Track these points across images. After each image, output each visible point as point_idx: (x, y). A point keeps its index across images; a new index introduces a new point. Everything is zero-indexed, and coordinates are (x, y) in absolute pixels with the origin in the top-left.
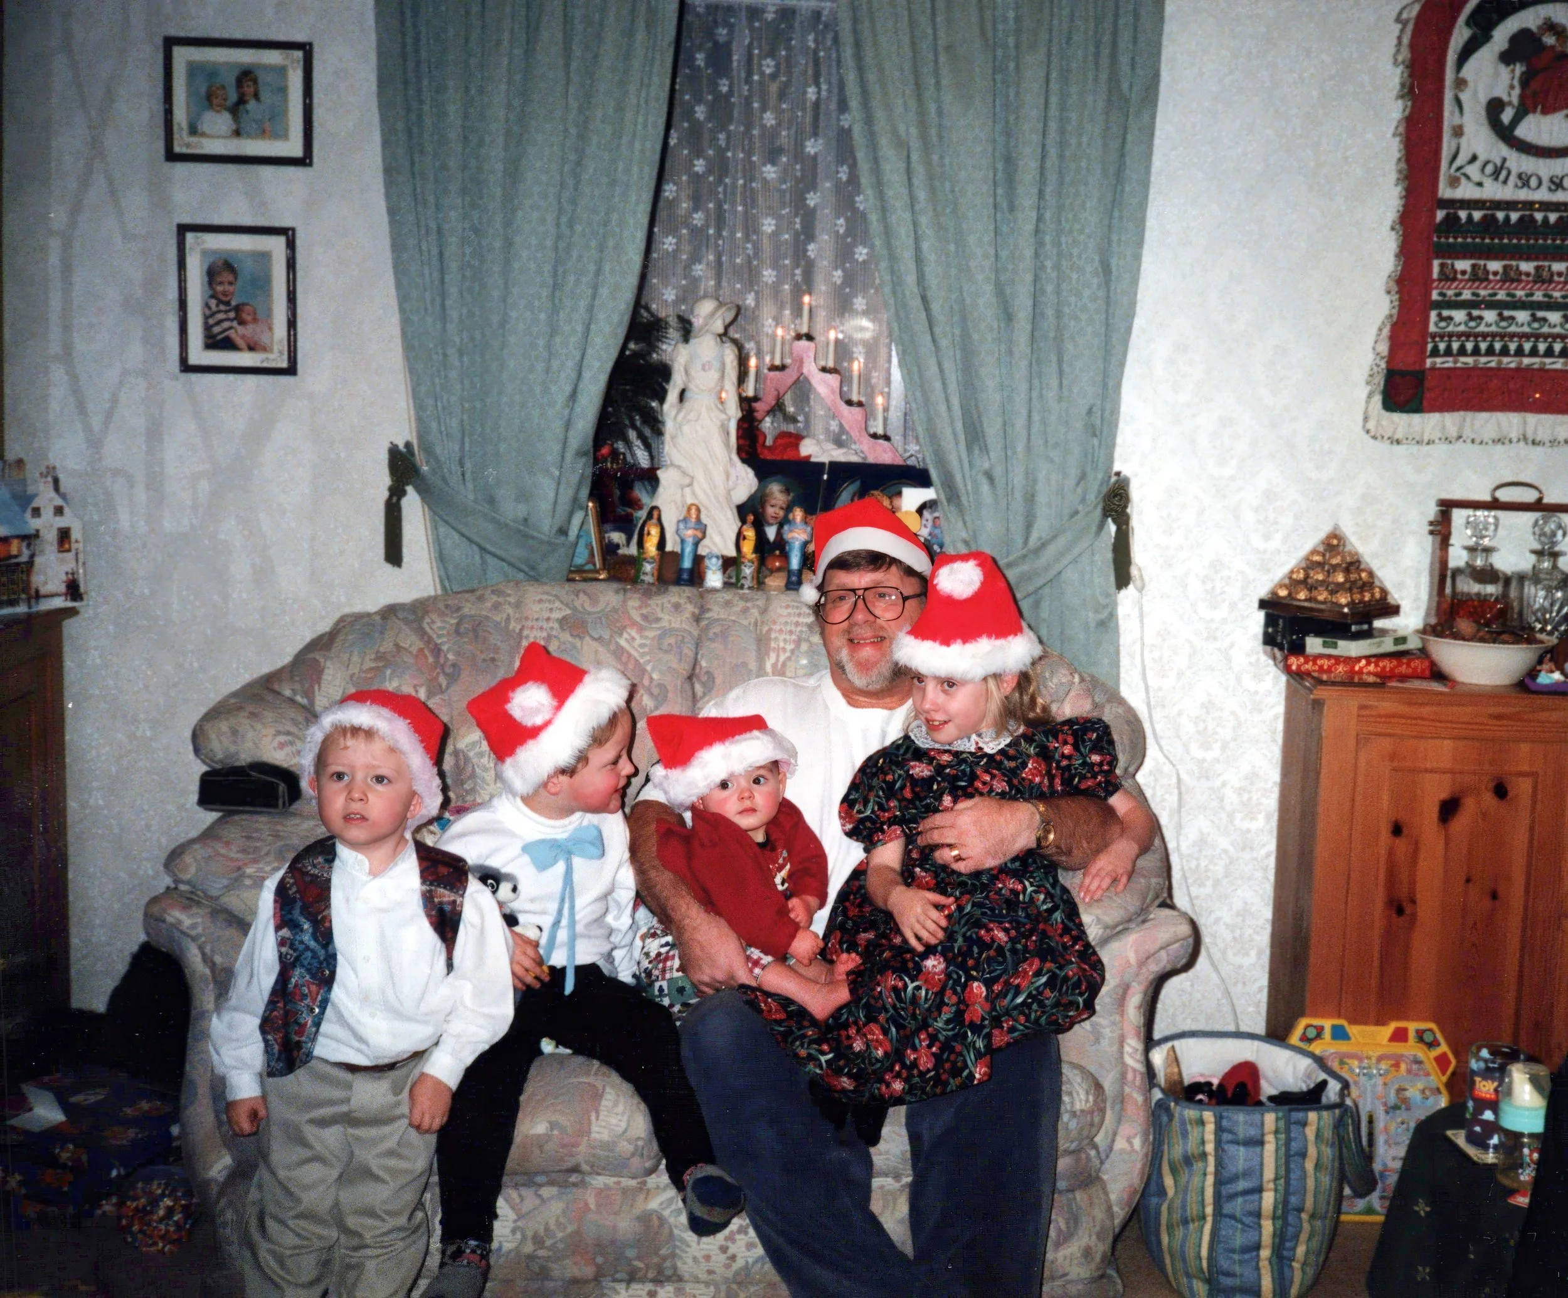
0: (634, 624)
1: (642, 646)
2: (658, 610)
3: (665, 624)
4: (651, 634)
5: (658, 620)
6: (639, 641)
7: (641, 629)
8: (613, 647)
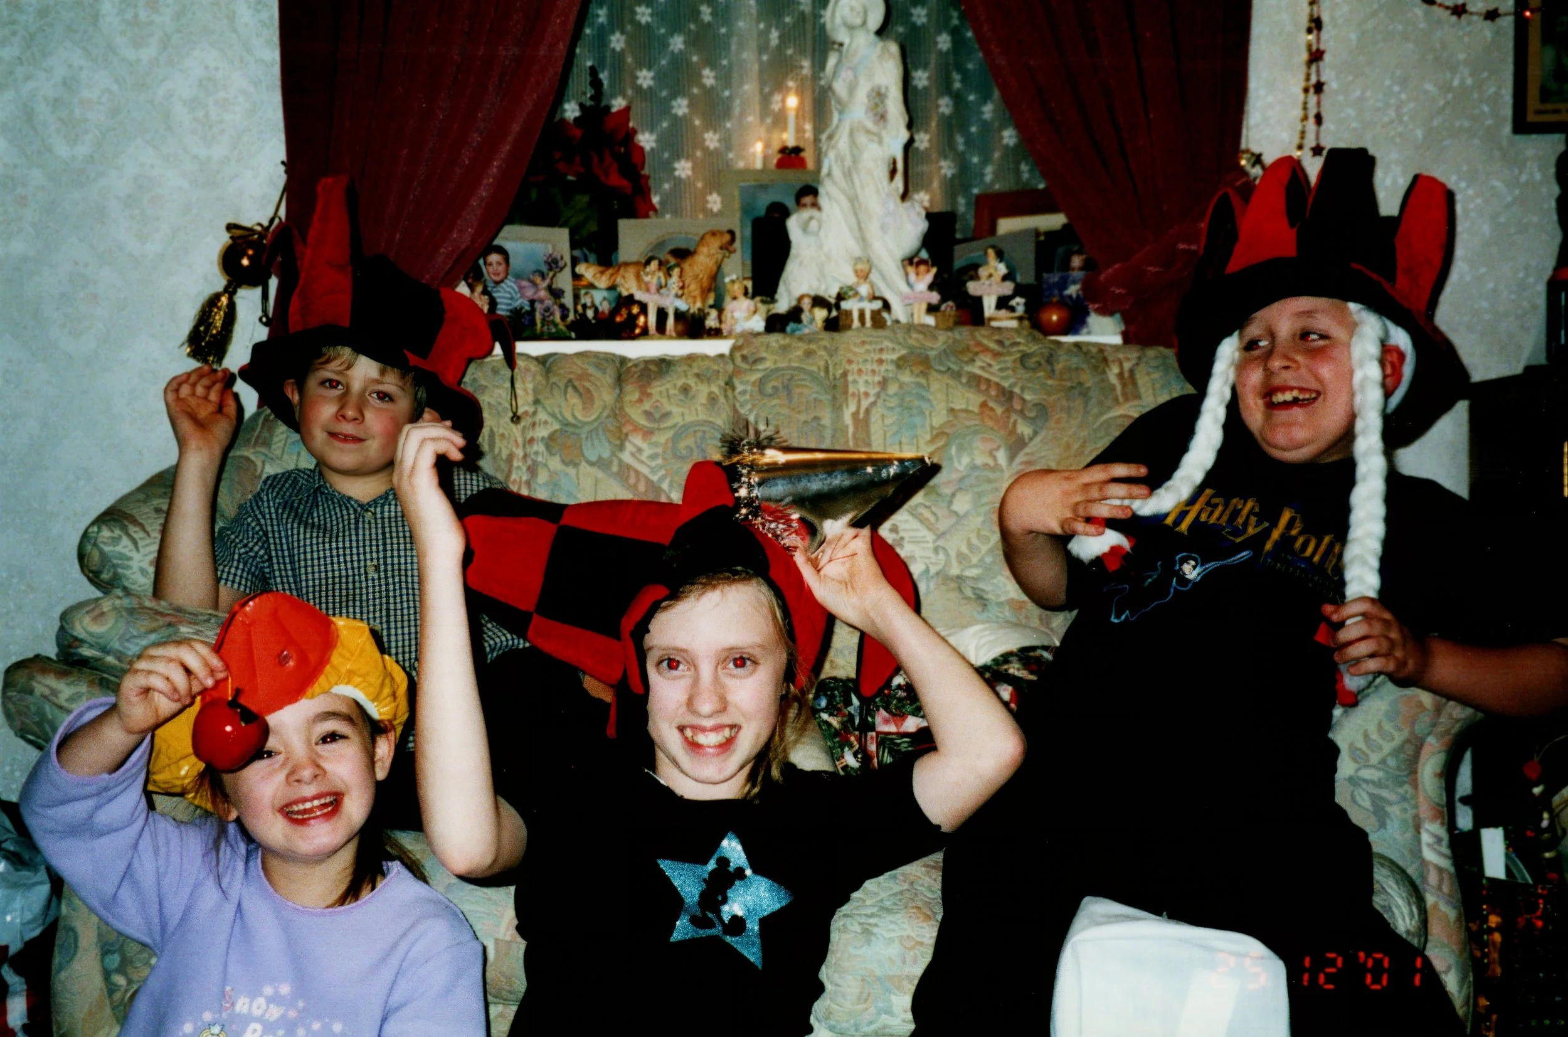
0: (637, 428)
1: (653, 457)
2: (664, 401)
3: (676, 419)
4: (662, 438)
5: (666, 415)
6: (648, 451)
7: (648, 433)
8: (615, 468)
